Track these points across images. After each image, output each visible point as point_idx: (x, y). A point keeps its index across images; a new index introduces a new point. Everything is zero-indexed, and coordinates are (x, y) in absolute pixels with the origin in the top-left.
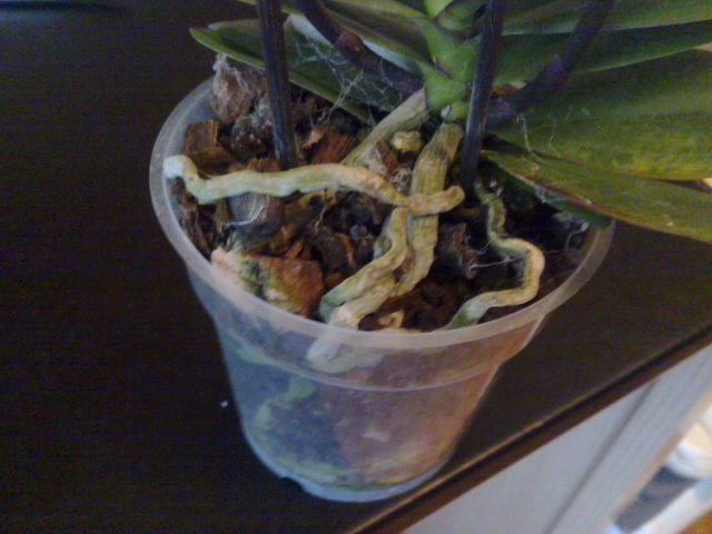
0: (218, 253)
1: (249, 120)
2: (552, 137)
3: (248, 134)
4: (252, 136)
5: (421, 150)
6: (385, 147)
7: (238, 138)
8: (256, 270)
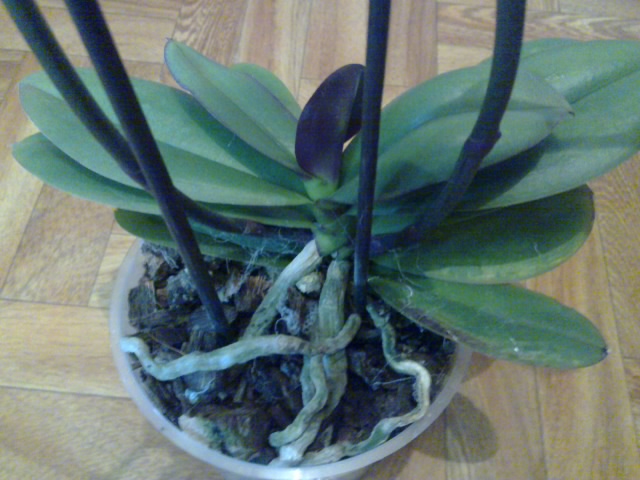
0: (184, 419)
1: (178, 280)
2: (418, 259)
3: (181, 295)
4: (184, 297)
5: (321, 288)
6: (293, 290)
7: (174, 300)
8: (216, 431)
